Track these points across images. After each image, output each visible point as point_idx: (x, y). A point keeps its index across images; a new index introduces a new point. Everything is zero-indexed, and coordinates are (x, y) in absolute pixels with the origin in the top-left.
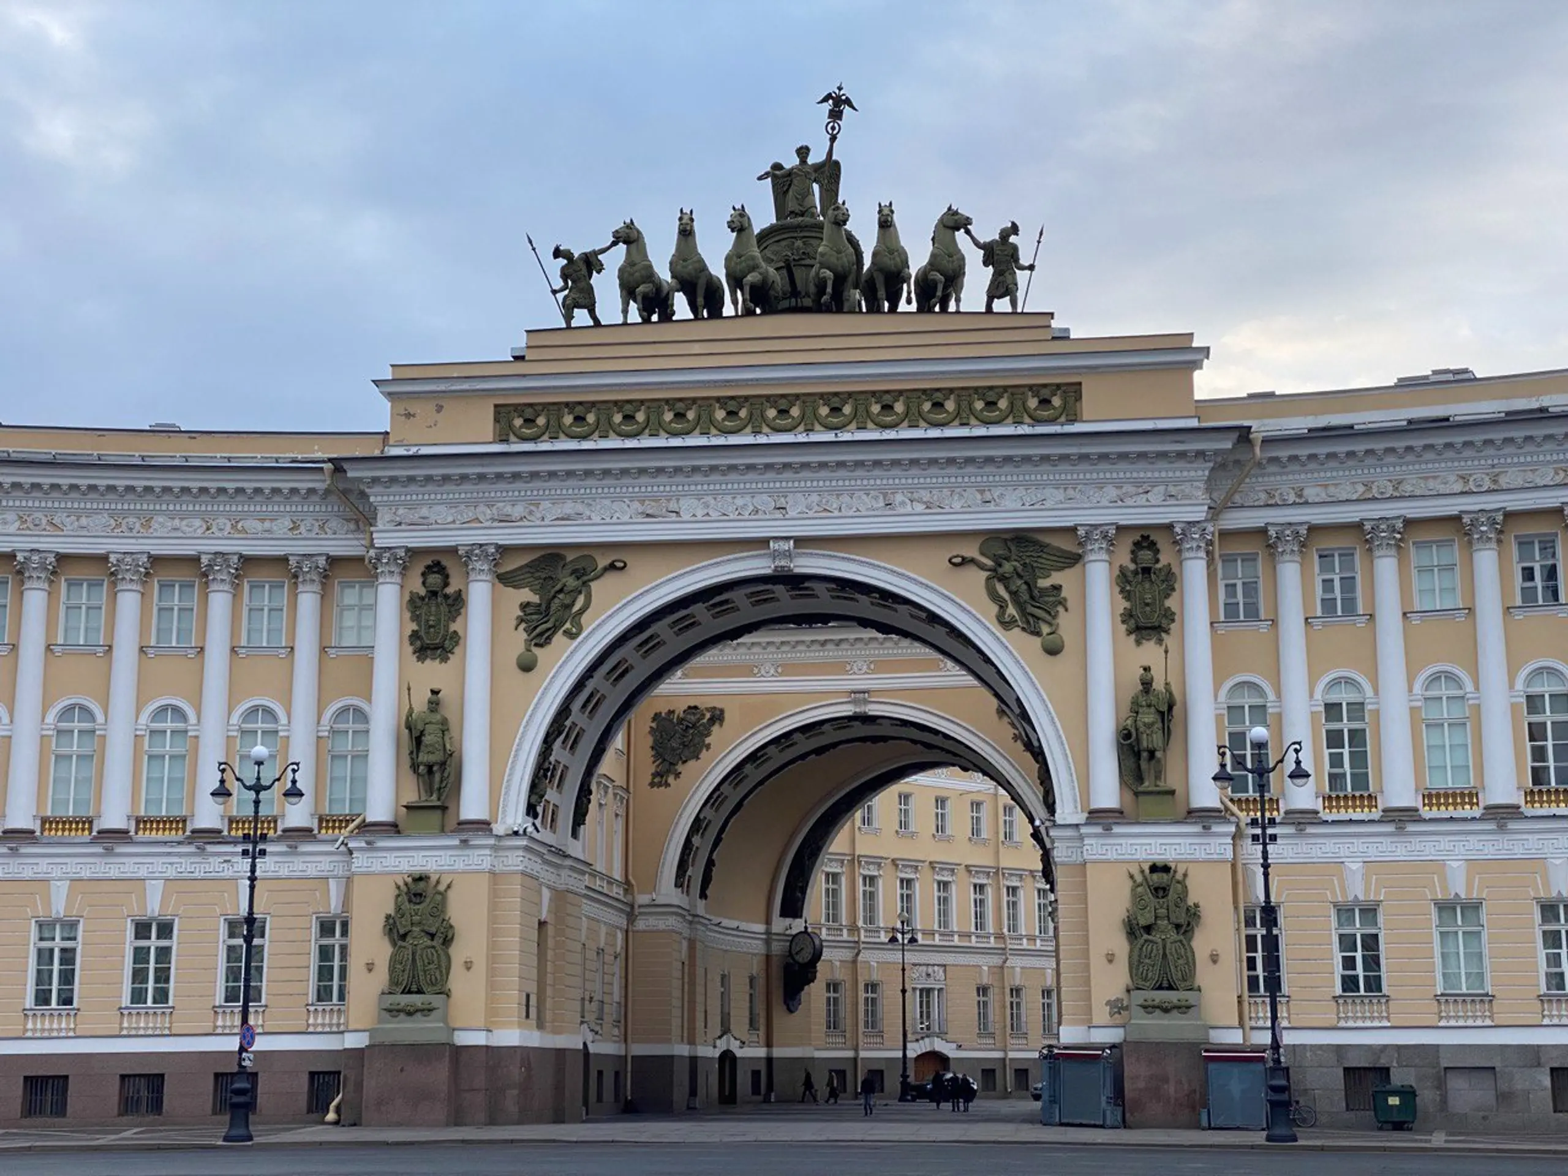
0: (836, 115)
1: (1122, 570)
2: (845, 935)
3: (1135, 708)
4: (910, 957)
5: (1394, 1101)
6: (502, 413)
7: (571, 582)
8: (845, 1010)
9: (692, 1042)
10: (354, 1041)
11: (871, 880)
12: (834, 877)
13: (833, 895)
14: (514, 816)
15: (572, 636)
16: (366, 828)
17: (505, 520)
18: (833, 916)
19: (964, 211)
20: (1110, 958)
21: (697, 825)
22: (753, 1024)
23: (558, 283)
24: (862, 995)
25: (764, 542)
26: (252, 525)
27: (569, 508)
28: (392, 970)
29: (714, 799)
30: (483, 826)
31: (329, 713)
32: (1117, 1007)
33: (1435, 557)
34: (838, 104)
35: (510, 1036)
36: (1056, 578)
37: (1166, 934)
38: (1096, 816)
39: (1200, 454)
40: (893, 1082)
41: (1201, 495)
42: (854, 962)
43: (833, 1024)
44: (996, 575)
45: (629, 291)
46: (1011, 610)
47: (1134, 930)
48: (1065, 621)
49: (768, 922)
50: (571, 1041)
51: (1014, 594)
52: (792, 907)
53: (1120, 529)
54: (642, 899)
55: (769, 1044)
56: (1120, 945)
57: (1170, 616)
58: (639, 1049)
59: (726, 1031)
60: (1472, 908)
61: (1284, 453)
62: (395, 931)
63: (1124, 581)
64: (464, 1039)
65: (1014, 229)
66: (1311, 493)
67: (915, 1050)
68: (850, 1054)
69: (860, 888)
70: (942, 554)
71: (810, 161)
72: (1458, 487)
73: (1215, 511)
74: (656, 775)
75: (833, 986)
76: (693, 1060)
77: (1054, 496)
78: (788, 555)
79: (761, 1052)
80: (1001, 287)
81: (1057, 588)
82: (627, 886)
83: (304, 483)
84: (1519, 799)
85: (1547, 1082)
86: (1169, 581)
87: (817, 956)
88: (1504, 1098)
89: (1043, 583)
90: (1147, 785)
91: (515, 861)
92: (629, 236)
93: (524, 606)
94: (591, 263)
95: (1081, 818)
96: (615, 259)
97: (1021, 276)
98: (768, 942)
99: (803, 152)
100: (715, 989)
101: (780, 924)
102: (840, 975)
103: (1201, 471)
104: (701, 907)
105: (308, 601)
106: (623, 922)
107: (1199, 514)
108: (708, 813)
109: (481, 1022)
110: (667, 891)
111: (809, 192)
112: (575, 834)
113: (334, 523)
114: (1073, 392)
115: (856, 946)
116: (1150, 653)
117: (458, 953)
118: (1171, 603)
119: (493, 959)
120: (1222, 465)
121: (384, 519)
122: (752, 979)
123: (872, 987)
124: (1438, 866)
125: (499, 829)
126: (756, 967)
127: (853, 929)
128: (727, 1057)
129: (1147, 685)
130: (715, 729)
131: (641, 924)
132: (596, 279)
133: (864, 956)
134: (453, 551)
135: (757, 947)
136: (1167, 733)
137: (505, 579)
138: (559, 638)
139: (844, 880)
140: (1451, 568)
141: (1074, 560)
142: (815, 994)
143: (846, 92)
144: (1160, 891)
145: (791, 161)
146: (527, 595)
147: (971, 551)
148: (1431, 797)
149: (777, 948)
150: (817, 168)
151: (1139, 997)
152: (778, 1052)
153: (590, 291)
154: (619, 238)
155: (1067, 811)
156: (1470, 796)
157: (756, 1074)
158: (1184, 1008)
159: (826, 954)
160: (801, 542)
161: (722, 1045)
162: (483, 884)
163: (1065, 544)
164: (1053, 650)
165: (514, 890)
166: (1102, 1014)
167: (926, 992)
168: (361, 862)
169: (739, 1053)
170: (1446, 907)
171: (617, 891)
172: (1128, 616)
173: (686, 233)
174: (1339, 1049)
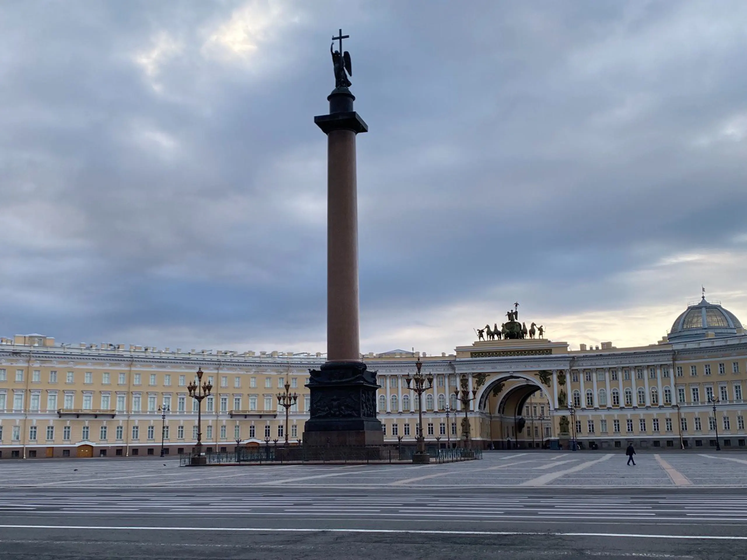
0: (516, 306)
1: (558, 376)
2: (530, 418)
3: (560, 395)
4: (543, 421)
5: (594, 446)
6: (472, 354)
7: (483, 377)
8: (531, 432)
9: (502, 438)
10: (458, 439)
11: (535, 407)
12: (528, 407)
13: (528, 411)
14: (477, 409)
15: (483, 385)
16: (457, 411)
17: (473, 369)
18: (528, 414)
19: (535, 323)
20: (558, 428)
21: (501, 403)
22: (513, 435)
23: (478, 334)
24: (534, 429)
25: (509, 372)
26: (439, 370)
27: (482, 367)
28: (463, 430)
29: (504, 398)
30: (473, 411)
31: (451, 395)
32: (559, 435)
33: (601, 373)
34: (517, 305)
35: (479, 439)
36: (549, 377)
37: (565, 425)
38: (556, 409)
39: (568, 360)
40: (541, 446)
41: (568, 365)
42: (532, 423)
43: (529, 434)
44: (541, 376)
45: (488, 334)
46: (543, 381)
47: (560, 424)
48: (551, 383)
49: (515, 416)
50: (484, 439)
51: (543, 379)
52: (520, 413)
53: (557, 370)
54: (493, 415)
55: (516, 439)
56: (559, 426)
57: (565, 382)
58: (494, 440)
59: (508, 436)
60: (605, 421)
61: (580, 359)
62: (462, 425)
63: (558, 377)
64: (473, 439)
65: (542, 326)
66: (584, 364)
67: (545, 439)
68: (532, 440)
69: (533, 409)
70: (533, 374)
71: (513, 312)
72: (603, 364)
73: (571, 367)
74: (494, 395)
75: (528, 428)
76: (503, 442)
77: (548, 366)
78: (512, 374)
79: (515, 440)
80: (541, 334)
81: (549, 378)
82: (490, 414)
83: (445, 364)
84: (611, 406)
85: (614, 443)
86: (565, 377)
87: (524, 422)
88: (609, 445)
89: (547, 377)
90: (562, 405)
91: (478, 416)
92: (488, 327)
93: (476, 381)
94: (483, 331)
95: (553, 409)
96: (486, 330)
97: (543, 333)
98: (515, 420)
99: (512, 311)
100: (506, 430)
101: (517, 417)
102: (530, 425)
103: (568, 362)
104: (502, 415)
105: (447, 380)
106: (490, 419)
107: (568, 368)
108: (503, 400)
109: (474, 437)
110: (497, 414)
111: (513, 316)
112: (484, 410)
113: (450, 369)
114: (551, 350)
115: (532, 420)
116: (562, 387)
117: (471, 428)
118: (565, 380)
119: (475, 429)
120: (571, 361)
121: (456, 369)
122: (513, 427)
123: (536, 427)
124: (601, 416)
125: (475, 411)
126: (514, 425)
127: (532, 417)
128: (509, 441)
129: (562, 392)
130: (503, 387)
131: (493, 419)
132: (483, 333)
133: (534, 422)
134: (466, 373)
135: (513, 421)
136: (565, 398)
137: (473, 377)
138: (481, 385)
139: (530, 408)
140: (602, 375)
141: (552, 374)
142: (525, 429)
143: (518, 303)
144: (563, 419)
145: (510, 312)
146: (477, 379)
147: (537, 373)
148: (601, 406)
149: (517, 421)
150: (514, 313)
151: (561, 433)
152: (518, 440)
153: (482, 335)
154: (486, 327)
155: (552, 409)
156: (605, 406)
157: (514, 444)
158: (567, 435)
159: (526, 422)
160: (514, 372)
161: (507, 439)
162: (473, 419)
163: (550, 372)
164: (549, 386)
165: (478, 420)
166: (557, 435)
167: (547, 428)
168: (457, 416)
169: (511, 440)
170: (602, 421)
171: (489, 415)
172: (559, 382)
173: (496, 327)
174: (588, 440)
